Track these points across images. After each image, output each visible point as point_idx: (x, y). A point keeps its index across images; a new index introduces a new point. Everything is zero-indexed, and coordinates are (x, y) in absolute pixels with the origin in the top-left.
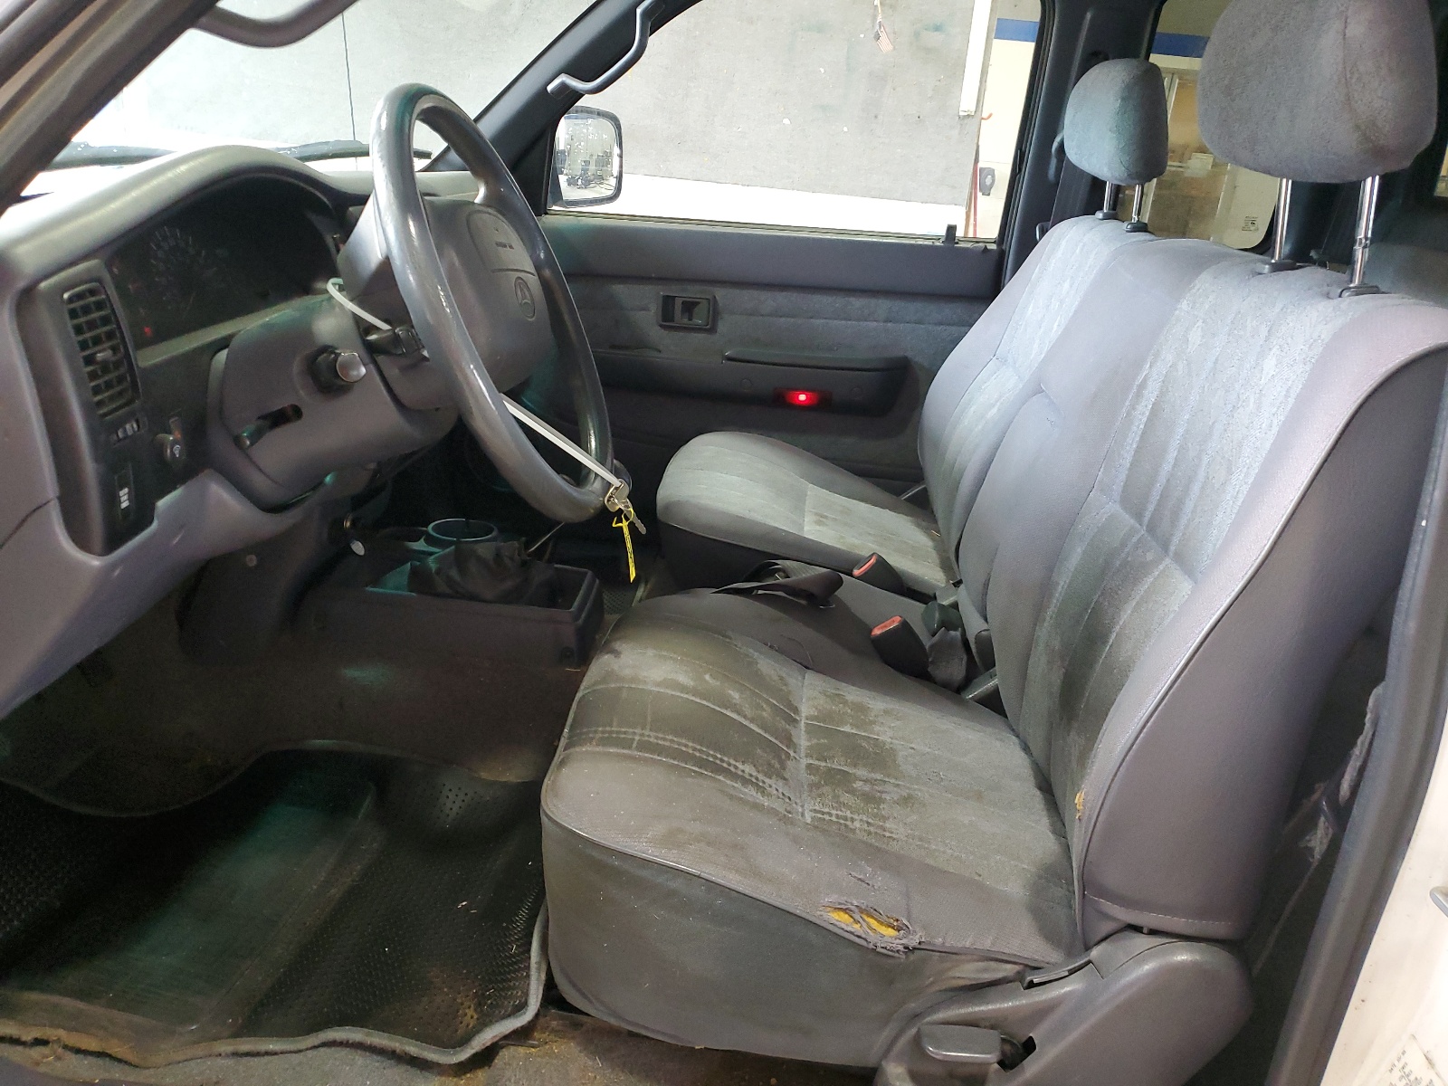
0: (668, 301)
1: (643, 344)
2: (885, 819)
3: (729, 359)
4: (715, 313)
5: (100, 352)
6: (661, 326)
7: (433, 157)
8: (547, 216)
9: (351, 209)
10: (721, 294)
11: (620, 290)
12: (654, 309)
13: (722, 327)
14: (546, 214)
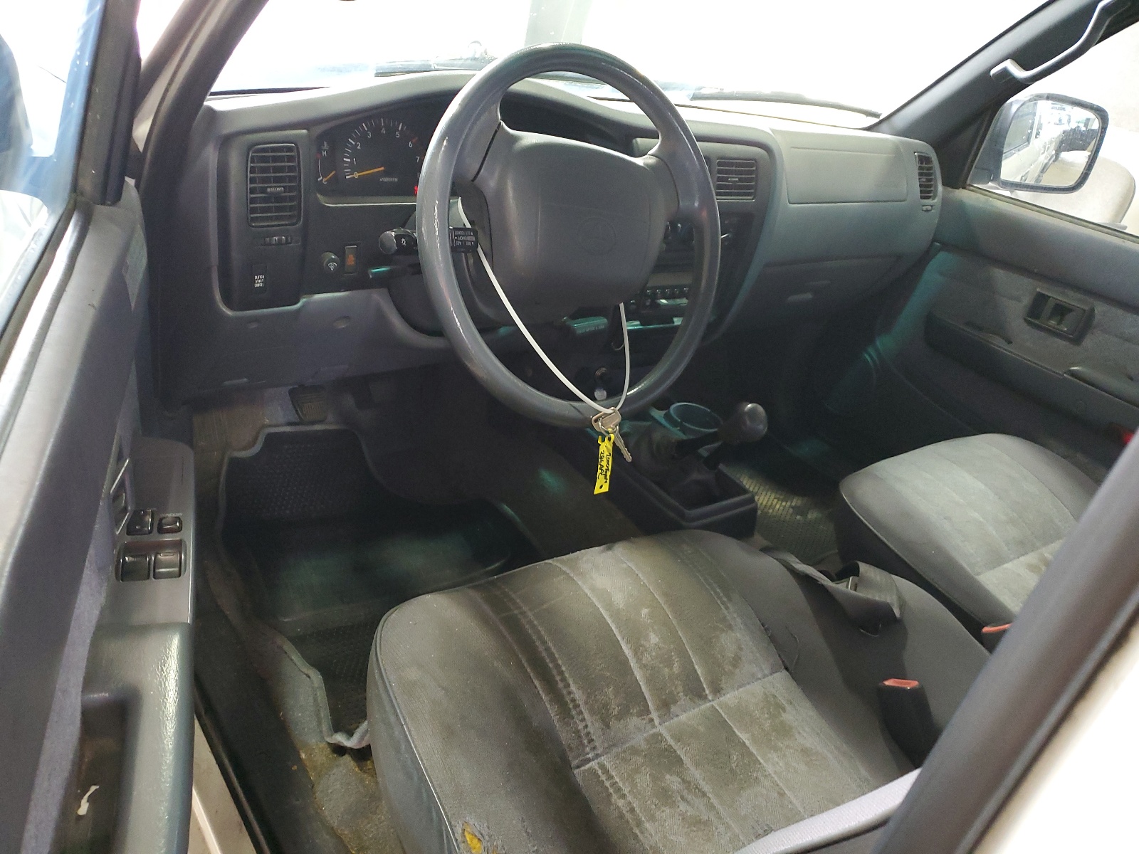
0: (1040, 300)
1: (1000, 330)
2: (652, 818)
3: (1073, 374)
4: (1085, 326)
5: (270, 187)
6: (1025, 319)
7: (881, 118)
8: (964, 190)
9: (639, 140)
10: (1100, 308)
11: (999, 274)
12: (1026, 301)
13: (1088, 342)
14: (964, 188)
